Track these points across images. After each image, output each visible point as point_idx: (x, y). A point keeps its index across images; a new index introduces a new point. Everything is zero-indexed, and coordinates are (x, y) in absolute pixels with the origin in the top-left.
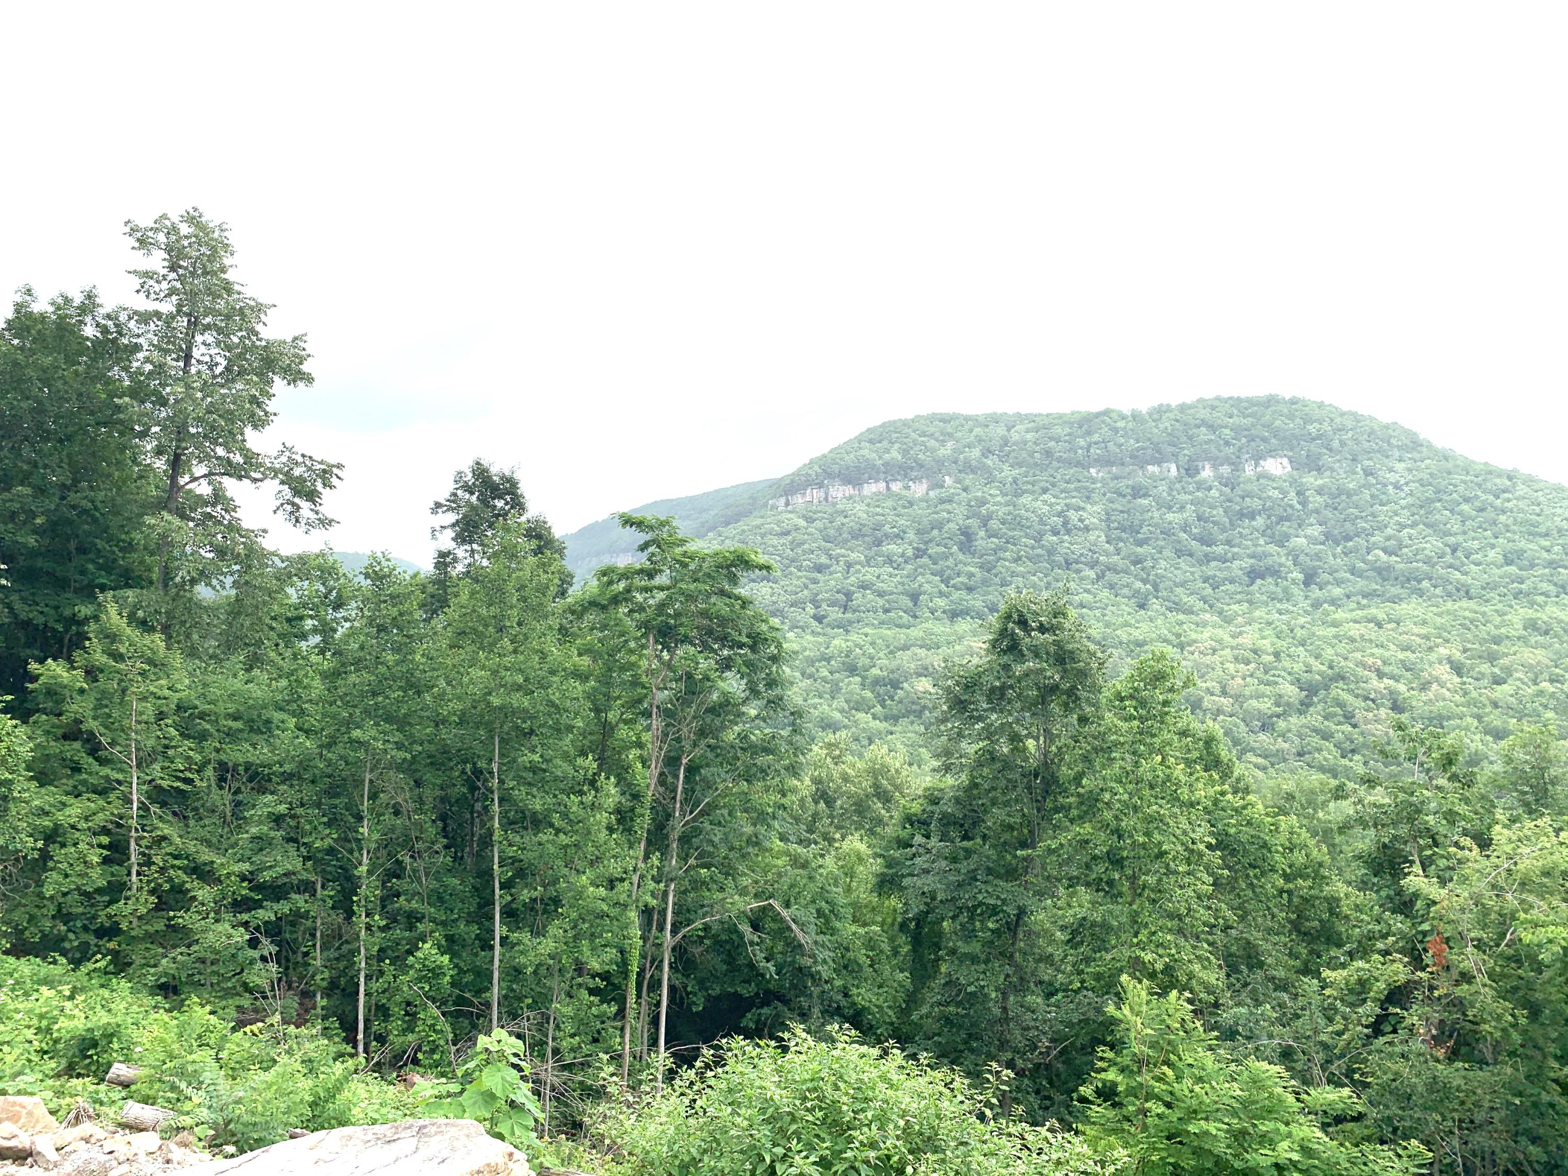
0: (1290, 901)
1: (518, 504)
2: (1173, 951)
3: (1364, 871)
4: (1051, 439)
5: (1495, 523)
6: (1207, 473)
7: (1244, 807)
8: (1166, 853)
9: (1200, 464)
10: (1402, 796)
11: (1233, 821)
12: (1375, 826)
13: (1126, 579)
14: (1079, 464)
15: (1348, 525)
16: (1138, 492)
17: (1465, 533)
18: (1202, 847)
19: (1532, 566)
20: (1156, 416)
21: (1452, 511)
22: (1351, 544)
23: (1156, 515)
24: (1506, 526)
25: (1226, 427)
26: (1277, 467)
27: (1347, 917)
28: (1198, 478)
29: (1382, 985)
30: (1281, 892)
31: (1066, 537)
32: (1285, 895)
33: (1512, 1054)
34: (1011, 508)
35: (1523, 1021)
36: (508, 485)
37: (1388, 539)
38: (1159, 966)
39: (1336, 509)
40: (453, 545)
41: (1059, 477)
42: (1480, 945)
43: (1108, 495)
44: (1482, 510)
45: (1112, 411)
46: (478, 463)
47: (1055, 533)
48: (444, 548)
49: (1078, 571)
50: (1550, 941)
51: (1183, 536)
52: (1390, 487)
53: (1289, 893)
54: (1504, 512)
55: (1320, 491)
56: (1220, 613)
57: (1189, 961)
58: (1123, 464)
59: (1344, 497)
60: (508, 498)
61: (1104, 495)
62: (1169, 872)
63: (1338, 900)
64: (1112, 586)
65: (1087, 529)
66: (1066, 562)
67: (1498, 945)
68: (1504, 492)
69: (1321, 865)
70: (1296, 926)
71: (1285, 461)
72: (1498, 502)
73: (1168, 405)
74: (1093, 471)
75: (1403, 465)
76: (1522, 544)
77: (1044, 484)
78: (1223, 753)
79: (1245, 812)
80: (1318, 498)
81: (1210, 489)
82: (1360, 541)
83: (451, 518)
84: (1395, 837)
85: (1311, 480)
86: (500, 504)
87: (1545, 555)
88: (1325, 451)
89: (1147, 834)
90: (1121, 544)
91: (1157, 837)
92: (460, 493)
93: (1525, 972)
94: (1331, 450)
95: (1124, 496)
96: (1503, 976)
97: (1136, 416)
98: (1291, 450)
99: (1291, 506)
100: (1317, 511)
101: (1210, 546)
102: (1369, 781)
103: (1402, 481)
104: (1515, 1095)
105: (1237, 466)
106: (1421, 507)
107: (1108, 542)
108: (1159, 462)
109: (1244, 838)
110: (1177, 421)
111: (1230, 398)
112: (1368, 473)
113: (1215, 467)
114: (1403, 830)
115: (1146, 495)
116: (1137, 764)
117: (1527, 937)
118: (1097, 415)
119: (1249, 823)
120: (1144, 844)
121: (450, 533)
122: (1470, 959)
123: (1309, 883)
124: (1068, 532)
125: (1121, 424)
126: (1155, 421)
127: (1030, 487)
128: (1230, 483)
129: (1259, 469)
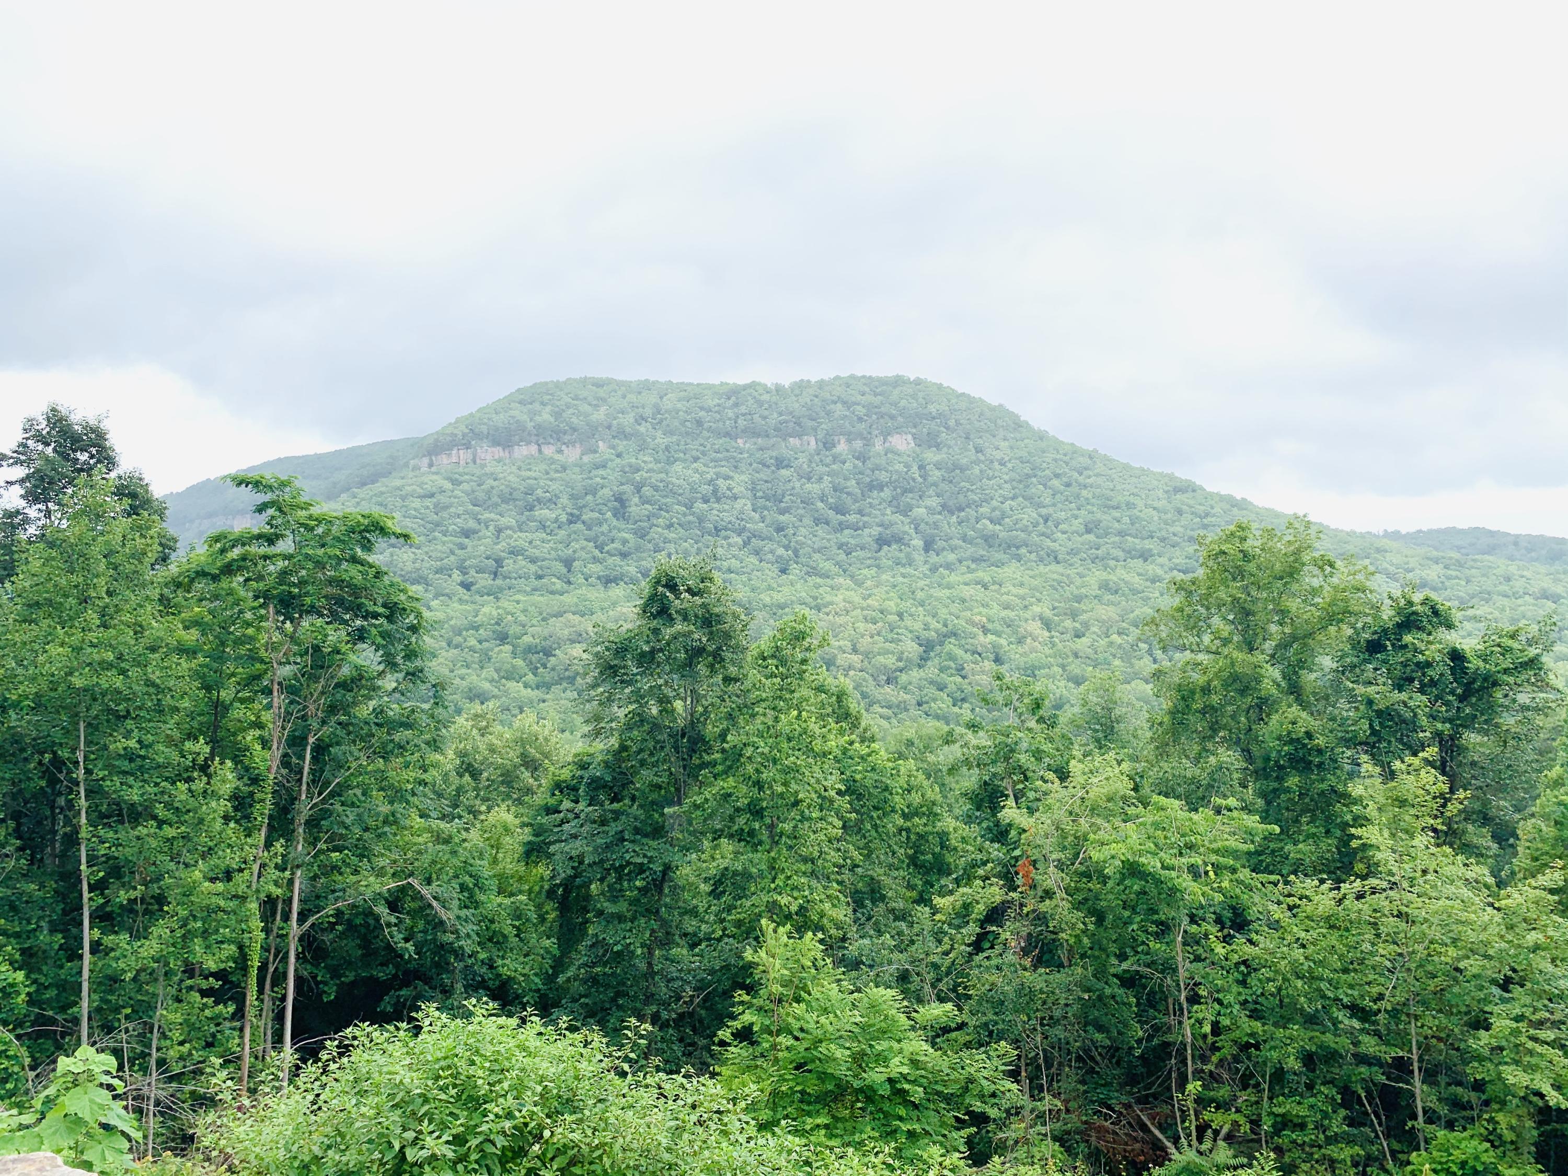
0: (908, 838)
1: (106, 458)
2: (807, 893)
3: (969, 806)
4: (702, 408)
5: (1078, 497)
6: (842, 447)
7: (869, 755)
8: (801, 801)
9: (836, 438)
10: (1000, 738)
11: (860, 768)
12: (978, 765)
13: (769, 546)
14: (727, 434)
15: (961, 497)
16: (781, 463)
17: (1054, 505)
18: (833, 793)
19: (1107, 534)
20: (797, 392)
21: (1045, 486)
22: (963, 514)
23: (798, 485)
24: (1087, 499)
25: (858, 404)
26: (902, 443)
27: (955, 849)
28: (834, 450)
29: (981, 907)
30: (900, 830)
31: (716, 505)
32: (904, 833)
33: (1083, 956)
34: (663, 476)
35: (1091, 927)
36: (93, 436)
37: (994, 510)
38: (794, 908)
39: (951, 482)
40: (23, 503)
41: (709, 446)
42: (1060, 866)
43: (755, 465)
44: (1068, 485)
45: (759, 384)
46: (53, 410)
47: (706, 501)
48: (10, 507)
49: (726, 538)
50: (1113, 857)
51: (820, 505)
52: (996, 464)
53: (908, 830)
54: (1085, 487)
55: (938, 466)
56: (852, 577)
57: (821, 901)
58: (767, 436)
59: (958, 471)
60: (94, 450)
61: (751, 465)
62: (804, 819)
63: (948, 834)
64: (757, 553)
65: (735, 498)
66: (716, 528)
67: (1073, 864)
68: (1086, 469)
69: (934, 803)
70: (914, 861)
71: (910, 437)
72: (1081, 479)
73: (809, 381)
74: (739, 441)
75: (1007, 444)
76: (1099, 516)
77: (694, 453)
78: (852, 706)
79: (870, 759)
80: (937, 473)
81: (844, 463)
82: (971, 512)
83: (20, 472)
84: (994, 775)
85: (931, 456)
86: (83, 457)
87: (1116, 525)
88: (942, 429)
89: (785, 784)
90: (766, 513)
91: (794, 786)
92: (30, 443)
93: (1094, 886)
94: (947, 428)
95: (768, 467)
96: (1077, 889)
97: (779, 389)
98: (915, 427)
99: (914, 480)
100: (935, 484)
101: (844, 515)
102: (973, 726)
103: (1007, 459)
104: (1084, 991)
105: (868, 443)
106: (1020, 481)
107: (754, 510)
108: (800, 436)
109: (868, 782)
110: (816, 396)
111: (864, 377)
112: (979, 450)
113: (849, 441)
114: (999, 768)
115: (788, 466)
116: (776, 719)
117: (1096, 855)
118: (745, 387)
119: (873, 769)
120: (782, 794)
121: (17, 490)
122: (1051, 878)
123: (924, 820)
124: (718, 500)
125: (766, 397)
126: (796, 396)
127: (682, 455)
128: (862, 457)
129: (887, 445)
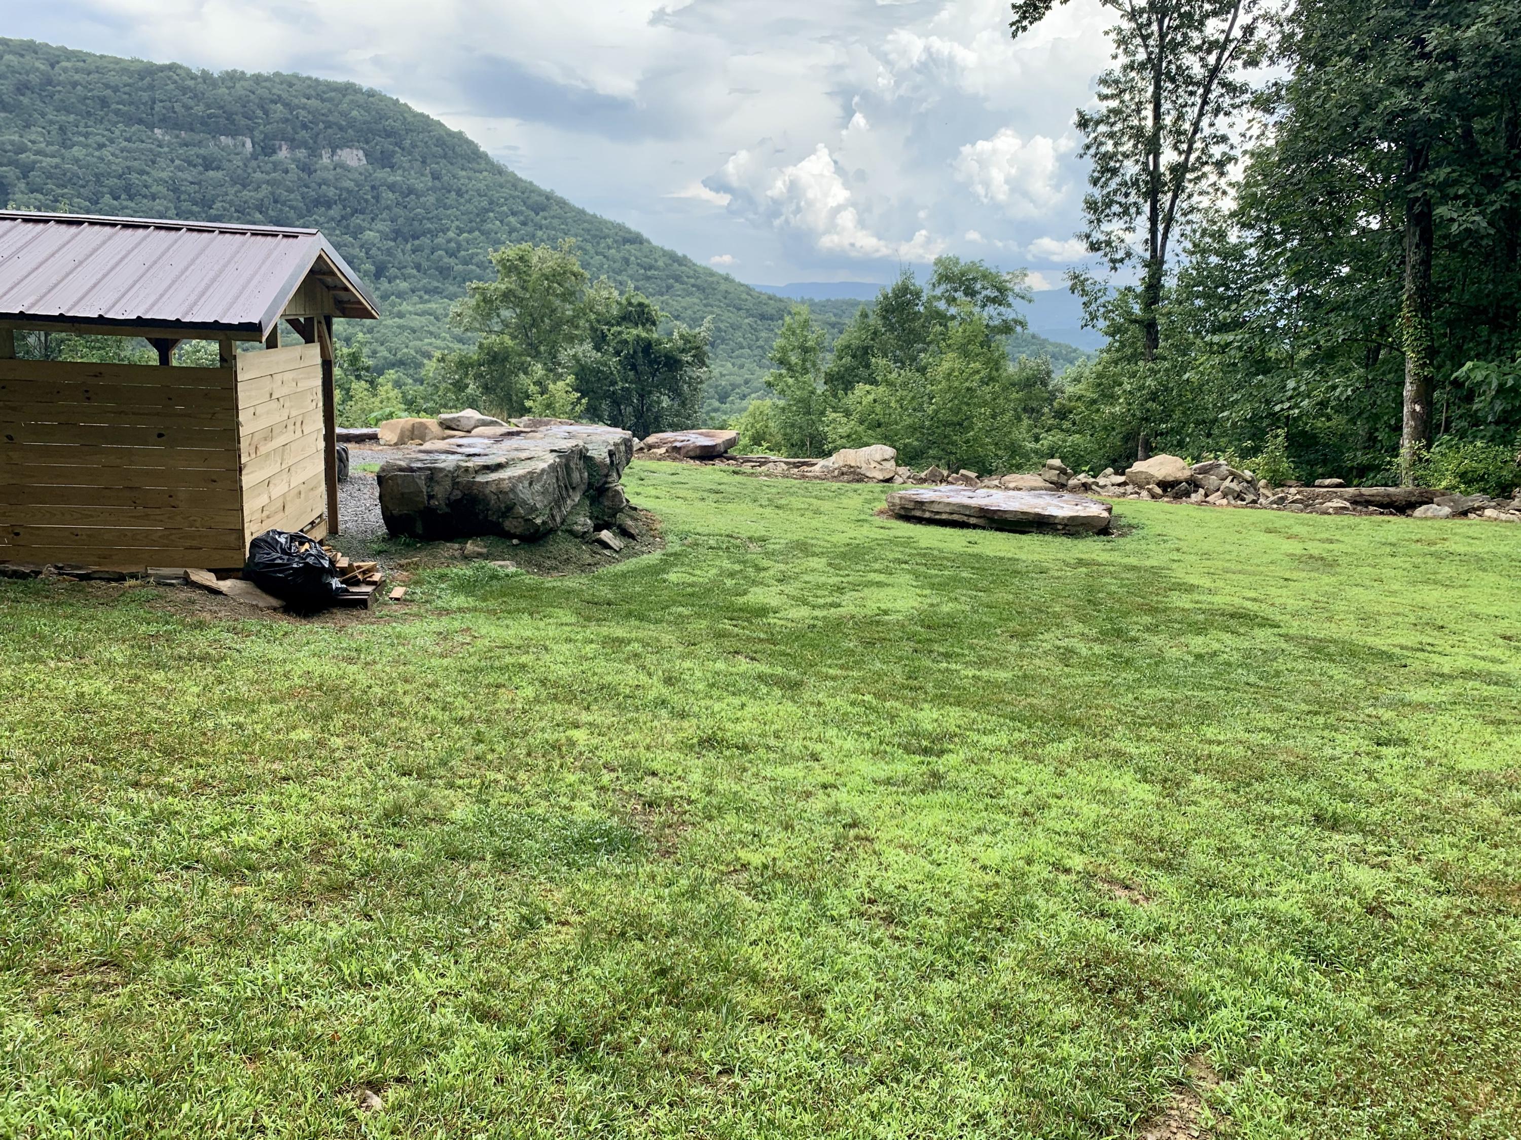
4: (107, 86)
5: (533, 237)
6: (284, 153)
9: (277, 144)
14: (140, 121)
15: (416, 224)
16: (209, 164)
20: (229, 83)
21: (502, 222)
22: (417, 242)
23: (232, 191)
25: (304, 108)
26: (353, 158)
28: (274, 158)
34: (57, 160)
39: (405, 207)
41: (117, 133)
43: (177, 162)
45: (180, 67)
47: (116, 198)
52: (453, 193)
54: (541, 227)
55: (392, 187)
58: (192, 130)
59: (413, 197)
61: (172, 161)
65: (154, 197)
71: (361, 153)
72: (537, 218)
73: (243, 73)
74: (157, 131)
75: (465, 174)
77: (99, 138)
80: (390, 195)
81: (286, 171)
82: (425, 240)
85: (382, 174)
88: (398, 149)
94: (403, 149)
95: (195, 166)
97: (206, 77)
98: (367, 143)
99: (366, 201)
100: (388, 208)
103: (464, 189)
105: (314, 152)
106: (477, 215)
108: (233, 134)
110: (252, 92)
111: (309, 78)
112: (436, 177)
113: (292, 148)
115: (218, 168)
118: (162, 68)
124: (131, 198)
125: (191, 83)
126: (228, 88)
127: (82, 139)
128: (306, 169)
129: (336, 158)
